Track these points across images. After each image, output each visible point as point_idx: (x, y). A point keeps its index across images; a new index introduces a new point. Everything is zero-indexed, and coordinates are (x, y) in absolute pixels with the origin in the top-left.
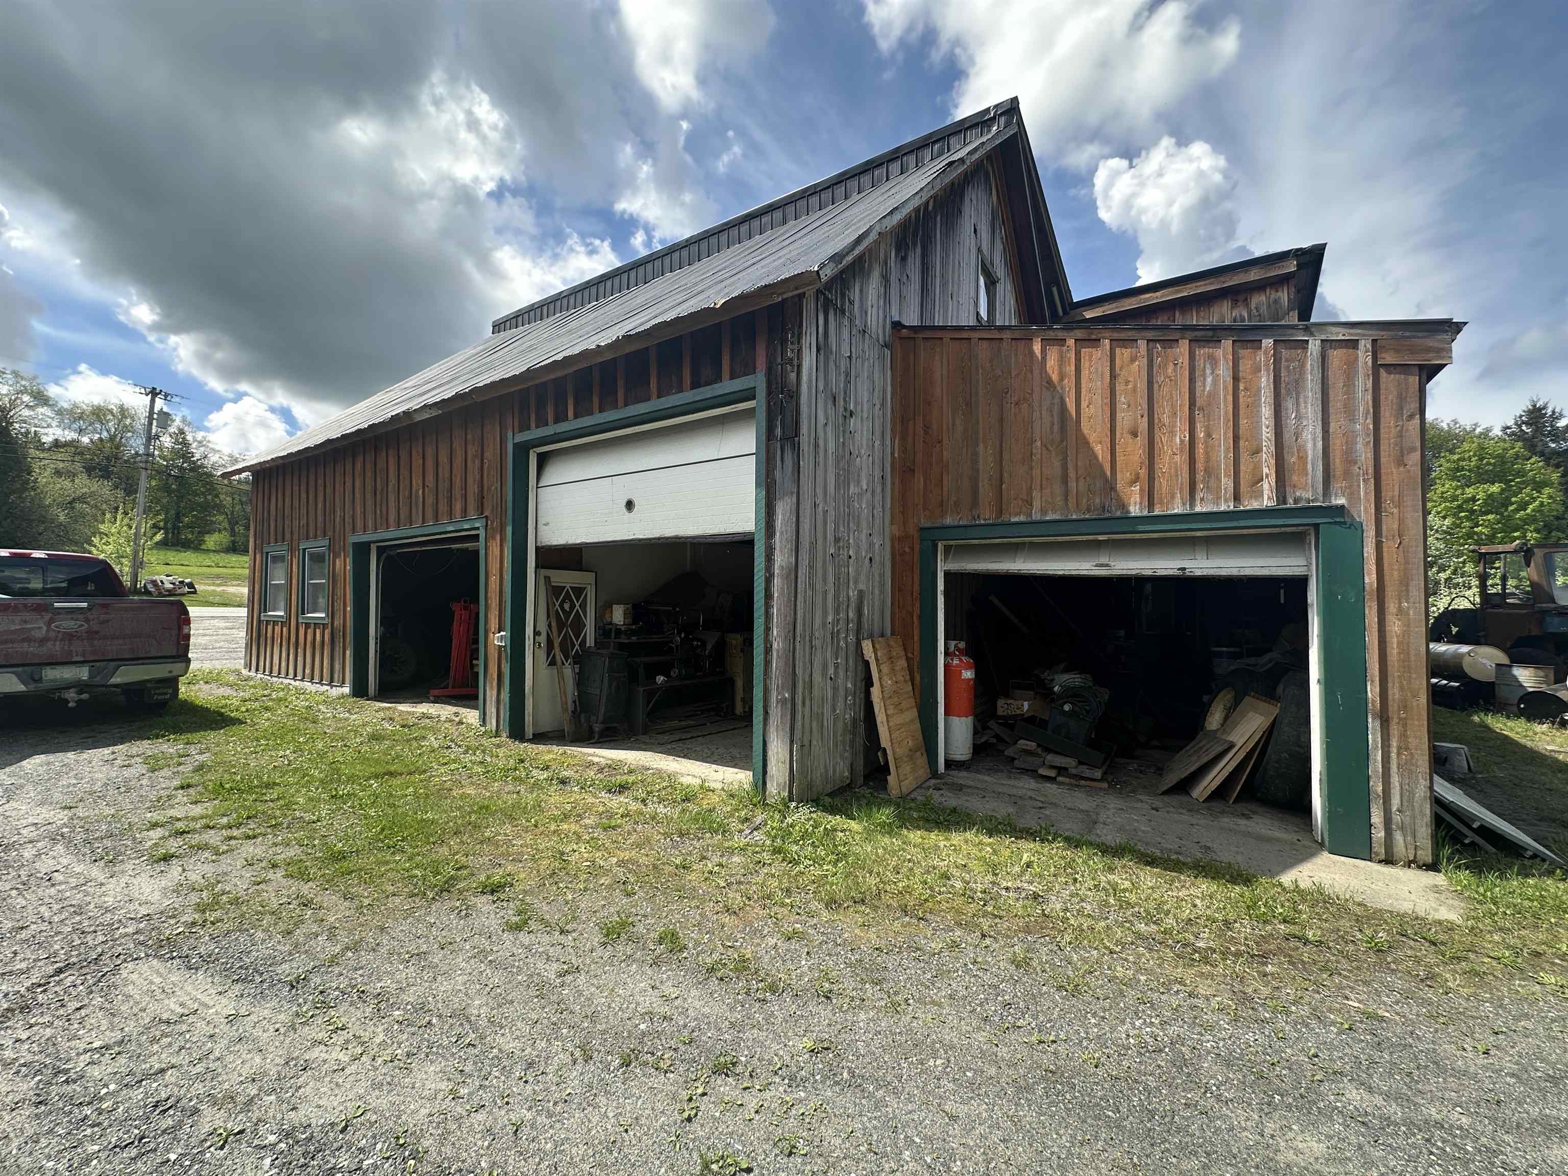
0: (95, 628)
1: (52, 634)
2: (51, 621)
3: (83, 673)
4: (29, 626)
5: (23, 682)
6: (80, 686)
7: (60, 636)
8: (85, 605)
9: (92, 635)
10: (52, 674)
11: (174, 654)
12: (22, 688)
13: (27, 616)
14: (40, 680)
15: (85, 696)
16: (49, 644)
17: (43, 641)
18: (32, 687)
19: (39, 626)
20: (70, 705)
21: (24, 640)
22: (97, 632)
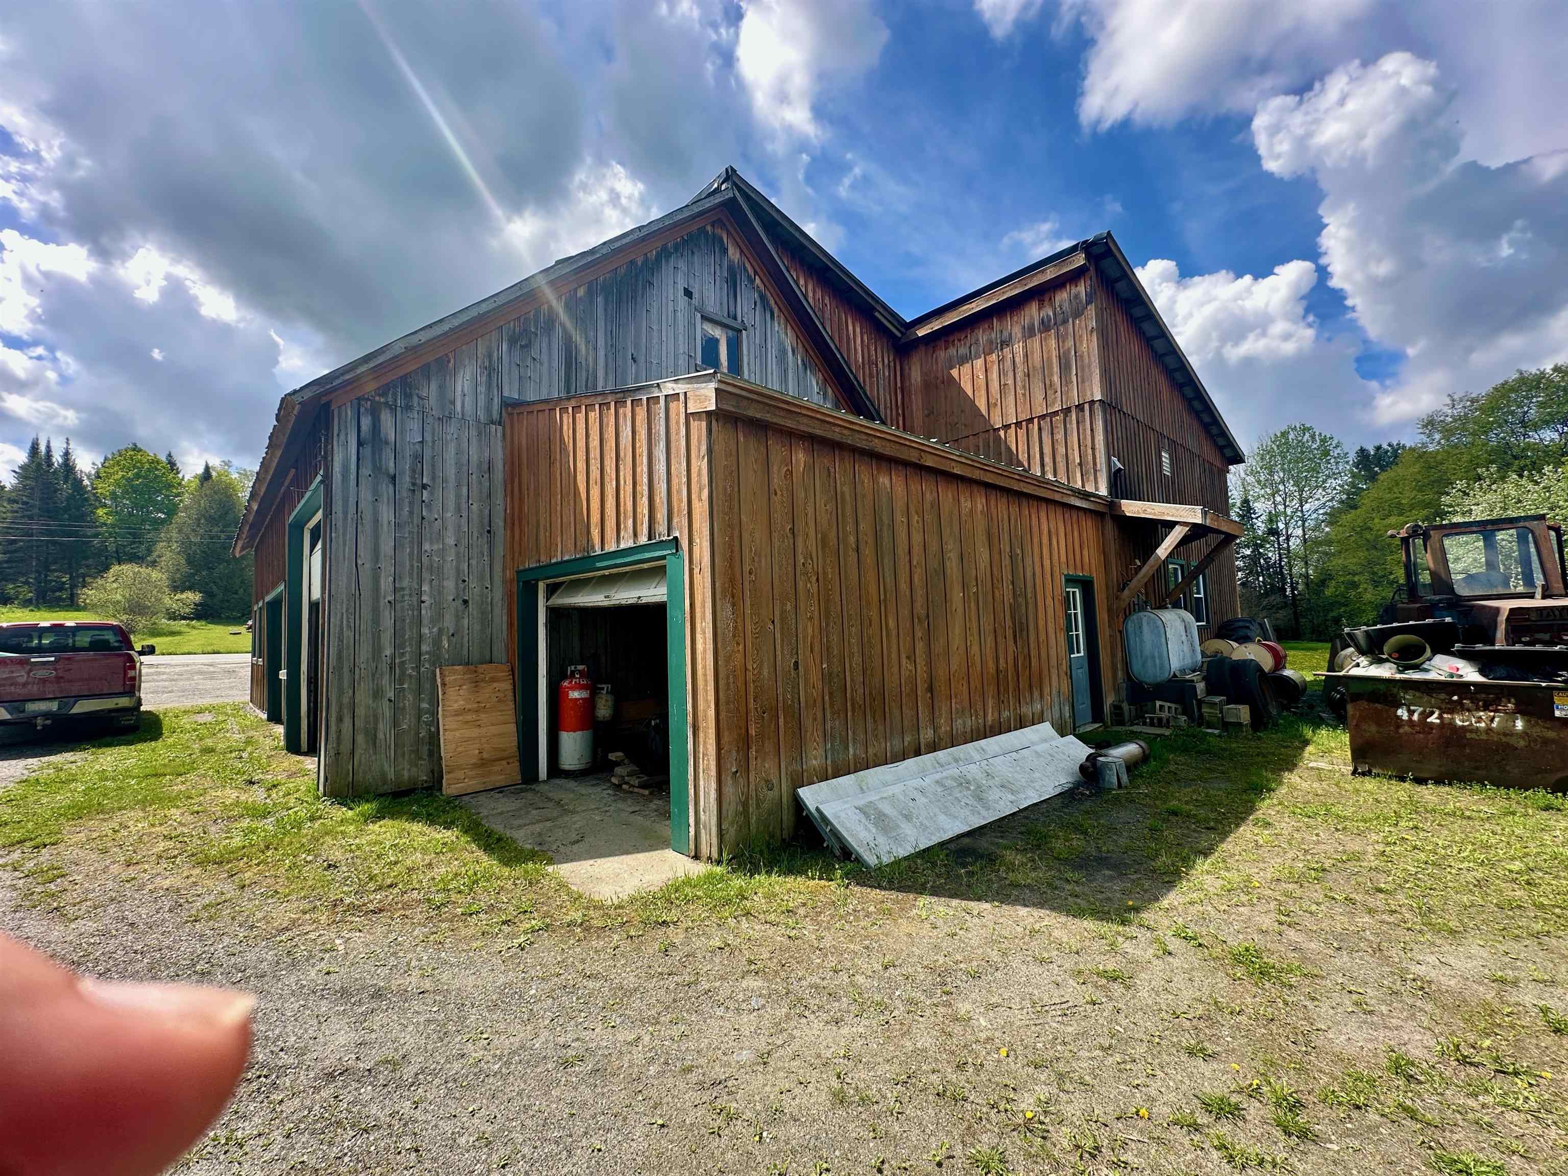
0: (61, 674)
1: (30, 680)
2: (30, 671)
3: (54, 706)
4: (14, 675)
5: (11, 714)
6: (46, 715)
7: (36, 681)
8: (53, 659)
9: (58, 679)
10: (32, 707)
11: (122, 691)
12: (8, 717)
13: (14, 668)
14: (24, 711)
15: (48, 722)
16: (29, 687)
17: (25, 685)
18: (15, 716)
19: (21, 675)
20: (38, 728)
21: (12, 685)
22: (62, 678)
